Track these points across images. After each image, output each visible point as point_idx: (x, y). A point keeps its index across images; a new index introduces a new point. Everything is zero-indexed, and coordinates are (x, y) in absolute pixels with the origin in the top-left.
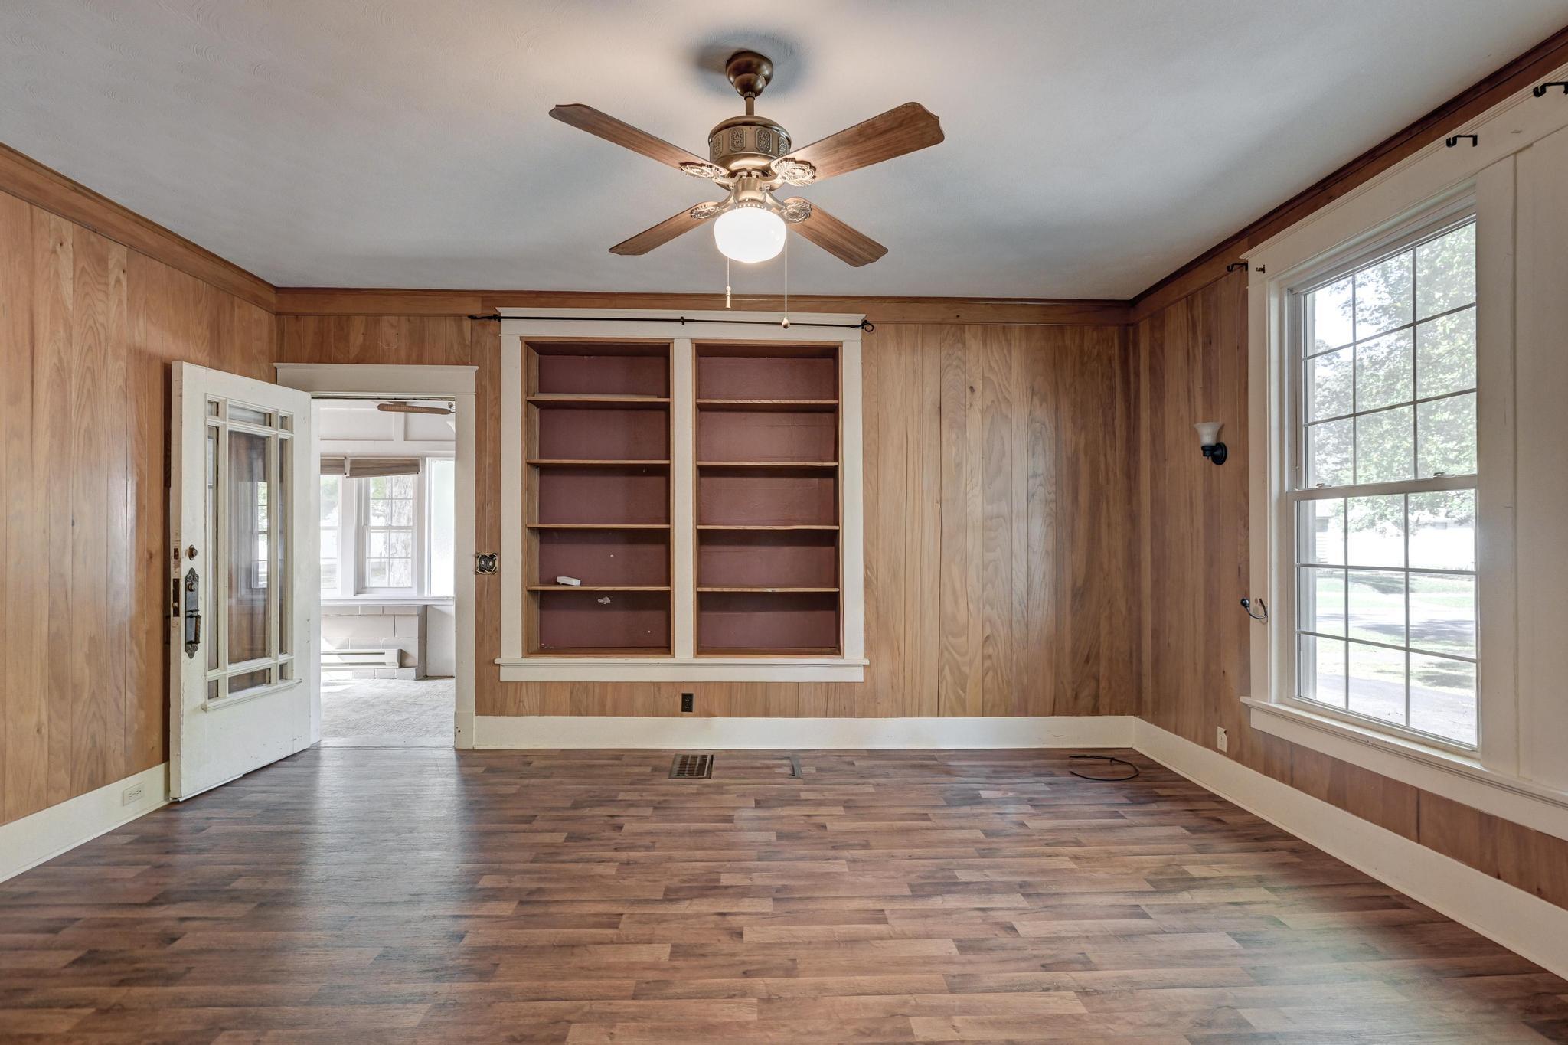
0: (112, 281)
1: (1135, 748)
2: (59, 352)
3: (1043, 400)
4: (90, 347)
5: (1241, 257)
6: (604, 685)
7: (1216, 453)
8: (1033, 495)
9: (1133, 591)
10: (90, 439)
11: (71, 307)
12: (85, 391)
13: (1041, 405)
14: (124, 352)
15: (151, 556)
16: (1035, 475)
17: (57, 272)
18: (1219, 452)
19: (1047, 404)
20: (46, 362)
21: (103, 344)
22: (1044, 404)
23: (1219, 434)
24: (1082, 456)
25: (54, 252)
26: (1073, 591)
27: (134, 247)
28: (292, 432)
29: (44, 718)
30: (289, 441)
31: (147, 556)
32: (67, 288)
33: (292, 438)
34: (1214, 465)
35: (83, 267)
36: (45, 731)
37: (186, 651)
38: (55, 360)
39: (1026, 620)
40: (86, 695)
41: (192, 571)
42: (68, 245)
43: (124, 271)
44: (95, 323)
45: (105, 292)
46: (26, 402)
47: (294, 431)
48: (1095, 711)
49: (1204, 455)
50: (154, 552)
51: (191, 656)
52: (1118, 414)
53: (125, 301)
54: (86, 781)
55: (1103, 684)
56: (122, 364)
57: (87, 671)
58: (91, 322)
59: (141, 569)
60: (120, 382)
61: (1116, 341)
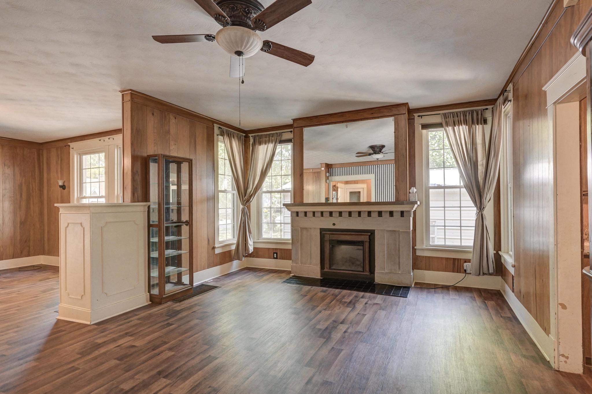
1: (42, 264)
3: (9, 167)
5: (68, 144)
7: (63, 187)
8: (5, 195)
9: (42, 222)
13: (8, 169)
16: (6, 189)
18: (64, 187)
19: (10, 168)
22: (9, 168)
23: (64, 182)
24: (23, 185)
26: (20, 222)
34: (63, 190)
39: (2, 232)
48: (29, 255)
49: (60, 187)
52: (36, 173)
55: (32, 248)
61: (36, 152)
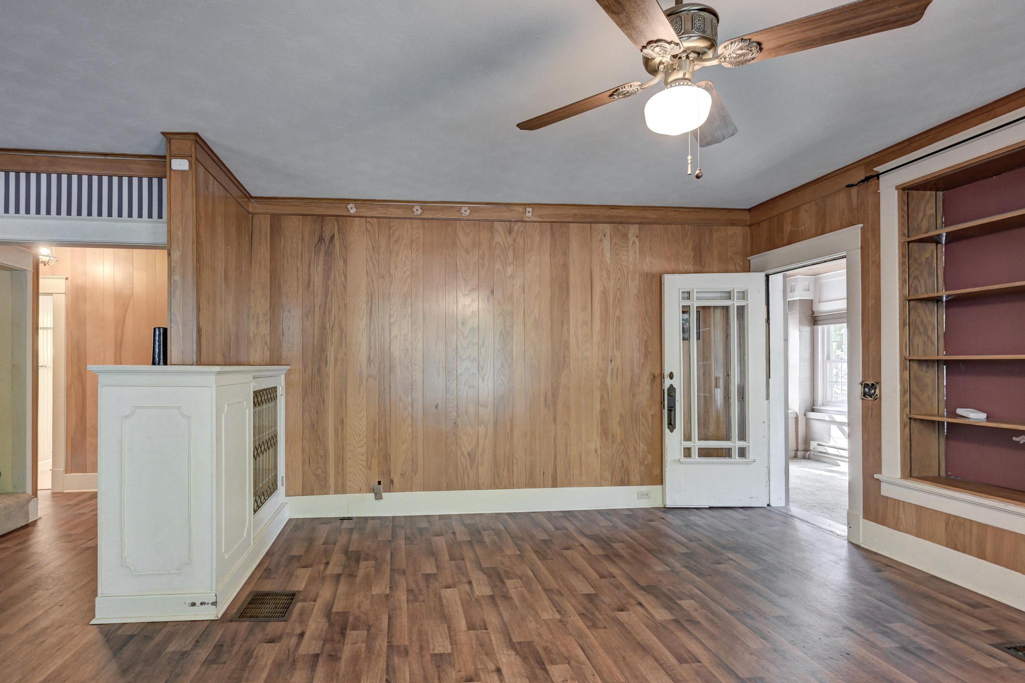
0: (631, 243)
2: (604, 284)
4: (619, 278)
6: (983, 527)
10: (619, 321)
11: (609, 263)
12: (617, 299)
14: (637, 276)
15: (654, 377)
17: (602, 249)
20: (598, 290)
21: (626, 275)
25: (601, 240)
27: (642, 223)
28: (747, 301)
29: (598, 446)
30: (746, 307)
31: (652, 377)
32: (608, 255)
33: (747, 304)
35: (616, 243)
36: (599, 452)
37: (668, 428)
38: (602, 288)
40: (619, 441)
41: (671, 385)
42: (608, 235)
43: (637, 237)
44: (622, 267)
45: (627, 250)
46: (589, 309)
47: (749, 300)
50: (656, 375)
51: (672, 431)
53: (638, 251)
54: (619, 481)
56: (637, 283)
57: (619, 430)
58: (619, 267)
59: (648, 383)
60: (635, 291)
